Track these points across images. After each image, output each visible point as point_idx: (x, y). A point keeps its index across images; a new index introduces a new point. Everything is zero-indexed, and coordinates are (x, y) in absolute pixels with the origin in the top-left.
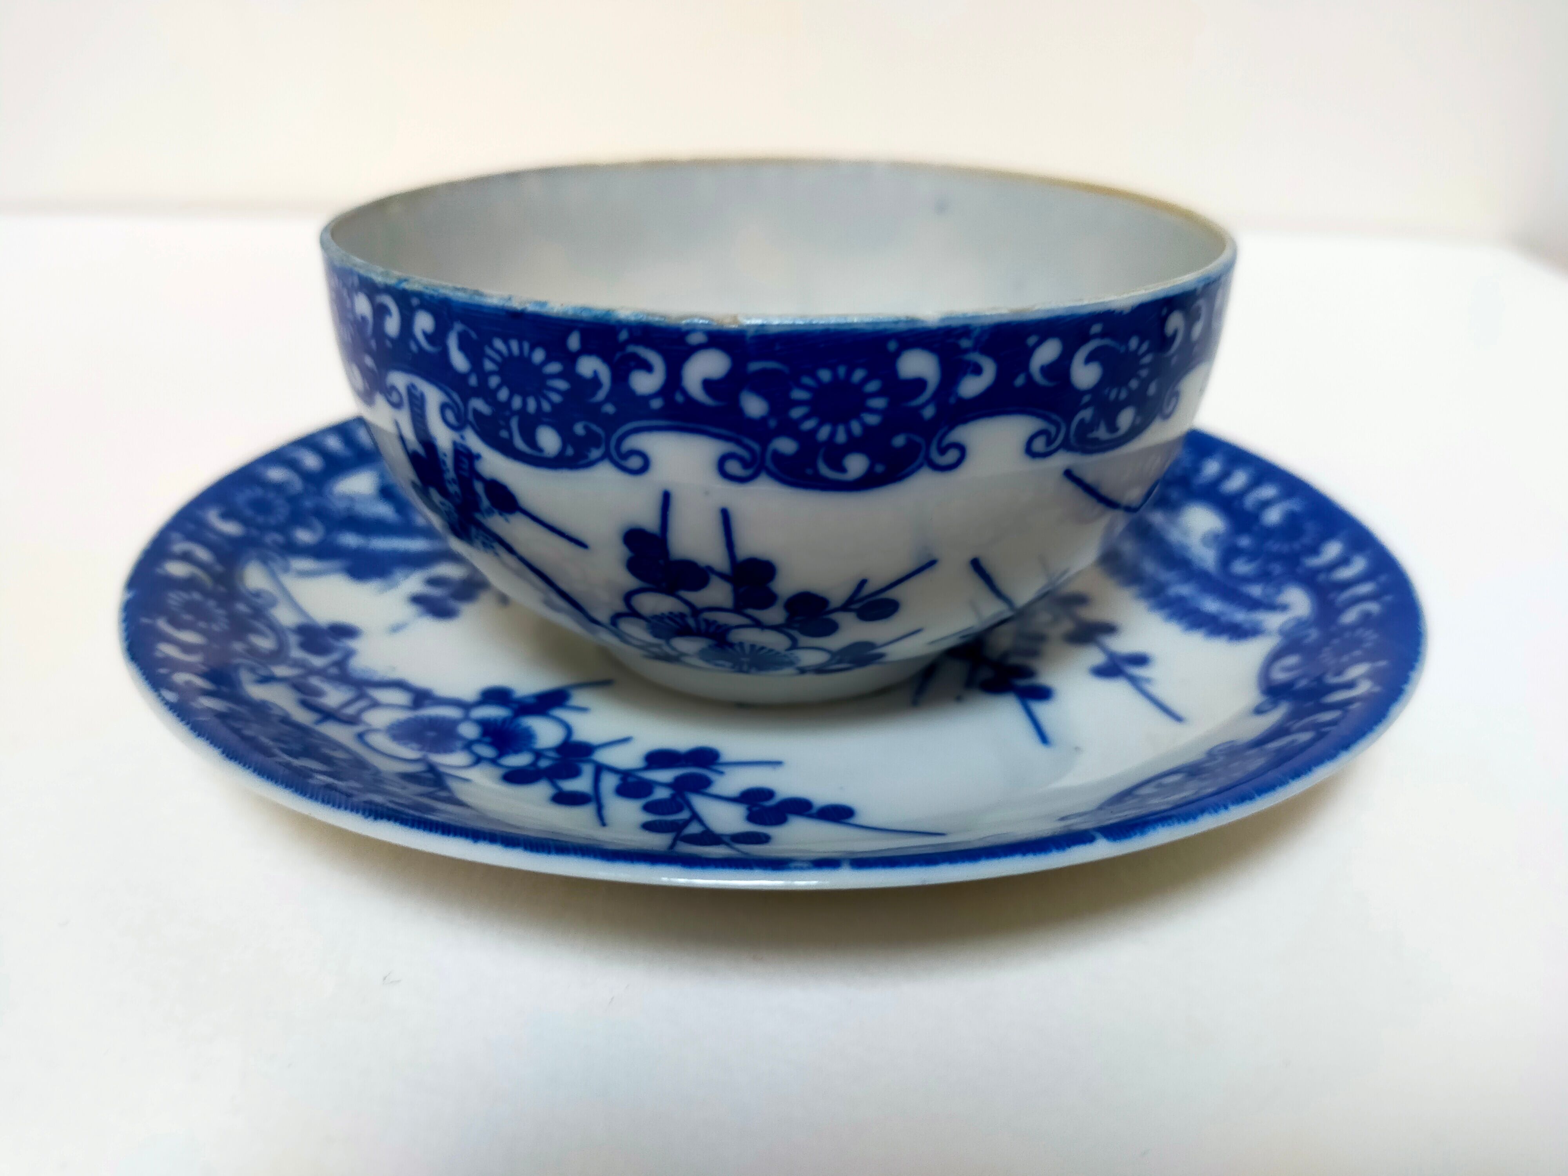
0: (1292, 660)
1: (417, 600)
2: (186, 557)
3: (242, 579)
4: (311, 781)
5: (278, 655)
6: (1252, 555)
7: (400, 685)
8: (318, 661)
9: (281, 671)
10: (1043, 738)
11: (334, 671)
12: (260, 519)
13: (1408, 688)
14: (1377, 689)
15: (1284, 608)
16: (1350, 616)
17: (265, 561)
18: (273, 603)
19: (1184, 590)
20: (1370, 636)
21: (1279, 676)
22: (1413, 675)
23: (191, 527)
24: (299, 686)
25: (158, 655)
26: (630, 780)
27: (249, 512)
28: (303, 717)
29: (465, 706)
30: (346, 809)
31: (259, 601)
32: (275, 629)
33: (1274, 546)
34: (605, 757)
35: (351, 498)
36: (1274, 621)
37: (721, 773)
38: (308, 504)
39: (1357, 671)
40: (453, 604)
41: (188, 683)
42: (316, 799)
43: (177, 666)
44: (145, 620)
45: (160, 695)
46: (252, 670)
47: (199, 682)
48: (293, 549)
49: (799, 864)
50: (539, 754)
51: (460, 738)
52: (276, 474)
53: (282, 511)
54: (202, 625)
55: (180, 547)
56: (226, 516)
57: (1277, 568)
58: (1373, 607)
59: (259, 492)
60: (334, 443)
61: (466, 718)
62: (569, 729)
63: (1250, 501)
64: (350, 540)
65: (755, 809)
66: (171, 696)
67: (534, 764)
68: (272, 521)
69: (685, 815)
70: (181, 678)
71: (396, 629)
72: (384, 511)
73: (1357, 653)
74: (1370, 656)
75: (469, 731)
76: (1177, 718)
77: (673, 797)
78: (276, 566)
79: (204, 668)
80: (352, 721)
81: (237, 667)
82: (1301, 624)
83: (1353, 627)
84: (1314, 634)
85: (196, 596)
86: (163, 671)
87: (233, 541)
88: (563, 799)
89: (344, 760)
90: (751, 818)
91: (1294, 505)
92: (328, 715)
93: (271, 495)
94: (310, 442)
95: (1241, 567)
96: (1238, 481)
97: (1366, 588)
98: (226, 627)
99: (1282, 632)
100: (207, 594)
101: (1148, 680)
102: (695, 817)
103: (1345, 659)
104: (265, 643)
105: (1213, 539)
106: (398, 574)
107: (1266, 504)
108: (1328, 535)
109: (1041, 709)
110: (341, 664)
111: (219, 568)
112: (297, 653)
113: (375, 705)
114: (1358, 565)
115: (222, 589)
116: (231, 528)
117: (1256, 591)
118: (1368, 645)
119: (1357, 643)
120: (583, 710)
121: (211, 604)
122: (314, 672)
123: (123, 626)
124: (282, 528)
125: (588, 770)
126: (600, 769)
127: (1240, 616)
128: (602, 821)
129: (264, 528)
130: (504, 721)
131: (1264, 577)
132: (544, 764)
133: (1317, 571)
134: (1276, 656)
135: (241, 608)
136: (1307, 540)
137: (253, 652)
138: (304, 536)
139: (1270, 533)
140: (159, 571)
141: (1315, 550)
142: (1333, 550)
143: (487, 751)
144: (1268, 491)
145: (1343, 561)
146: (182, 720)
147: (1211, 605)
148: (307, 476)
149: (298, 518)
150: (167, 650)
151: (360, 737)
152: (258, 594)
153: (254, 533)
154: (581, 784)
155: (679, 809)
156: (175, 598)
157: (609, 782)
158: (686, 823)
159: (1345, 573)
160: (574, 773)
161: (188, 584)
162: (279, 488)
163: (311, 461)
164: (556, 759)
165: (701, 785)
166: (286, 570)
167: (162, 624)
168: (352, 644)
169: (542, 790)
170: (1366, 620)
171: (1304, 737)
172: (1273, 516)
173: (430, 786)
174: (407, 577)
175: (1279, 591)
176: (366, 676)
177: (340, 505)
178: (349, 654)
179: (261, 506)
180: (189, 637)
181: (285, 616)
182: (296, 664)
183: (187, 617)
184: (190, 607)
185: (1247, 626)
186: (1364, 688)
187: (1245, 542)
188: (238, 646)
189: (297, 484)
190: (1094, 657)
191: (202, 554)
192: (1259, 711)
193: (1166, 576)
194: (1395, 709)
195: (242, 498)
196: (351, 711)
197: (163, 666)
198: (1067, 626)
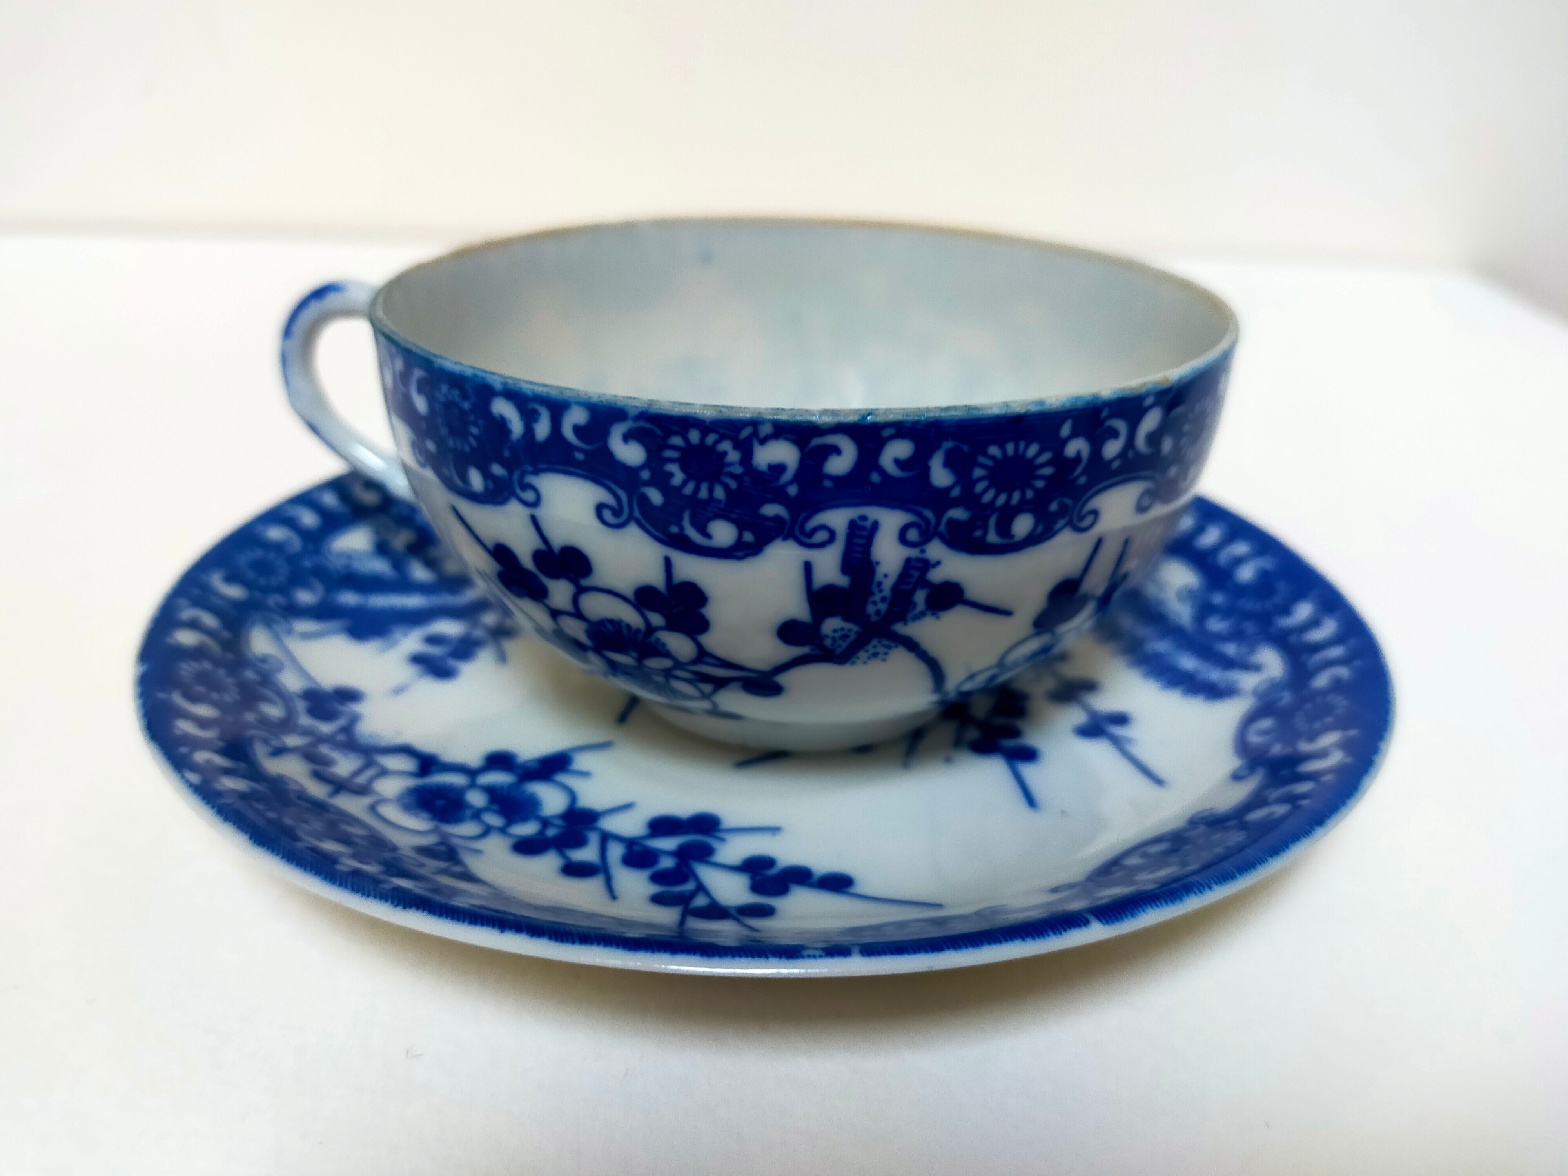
0: (1266, 723)
1: (418, 659)
2: (194, 625)
3: (248, 642)
4: (339, 867)
5: (287, 724)
6: (1226, 613)
7: (406, 750)
8: (326, 728)
9: (292, 741)
10: (1031, 801)
11: (341, 737)
12: (262, 581)
13: (1377, 759)
14: (1349, 760)
15: (1257, 668)
16: (1321, 681)
17: (268, 624)
18: (280, 668)
19: (1161, 646)
20: (1341, 703)
21: (1254, 739)
22: (1382, 745)
23: (196, 592)
24: (310, 756)
25: (178, 732)
26: (636, 848)
27: (251, 575)
28: (317, 790)
29: (471, 773)
30: (375, 897)
31: (265, 666)
32: (283, 696)
33: (1248, 604)
34: (610, 824)
35: (349, 556)
36: (1249, 681)
37: (723, 840)
38: (307, 563)
39: (1329, 739)
40: (452, 663)
41: (208, 762)
42: (346, 887)
43: (197, 744)
44: (161, 695)
45: (183, 777)
46: (266, 742)
47: (220, 761)
48: (294, 611)
49: (811, 952)
50: (545, 823)
51: (469, 806)
52: (276, 533)
53: (283, 572)
54: (215, 696)
55: (188, 613)
56: (230, 579)
57: (1250, 627)
58: (1343, 672)
59: (259, 553)
60: (330, 500)
61: (473, 785)
62: (573, 796)
63: (1223, 557)
64: (349, 598)
65: (758, 878)
66: (194, 778)
67: (541, 832)
68: (274, 581)
69: (690, 886)
70: (201, 757)
71: (399, 690)
72: (380, 567)
73: (1329, 720)
74: (1341, 724)
75: (476, 799)
76: (1158, 781)
77: (678, 867)
78: (280, 628)
79: (221, 744)
80: (363, 791)
81: (250, 740)
82: (1274, 687)
83: (1324, 692)
84: (1286, 698)
85: (207, 665)
86: (183, 750)
87: (238, 605)
88: (574, 870)
89: (362, 837)
90: (756, 888)
91: (1266, 563)
92: (340, 786)
93: (272, 556)
94: (305, 499)
95: (1216, 625)
96: (1211, 536)
97: (1336, 652)
98: (238, 698)
99: (1256, 693)
100: (216, 663)
101: (1129, 740)
102: (701, 888)
103: (1317, 725)
104: (274, 711)
105: (1188, 594)
106: (397, 633)
107: (1239, 561)
108: (1299, 595)
109: (1028, 771)
110: (348, 730)
111: (226, 634)
112: (305, 720)
113: (384, 772)
114: (1328, 629)
115: (230, 656)
116: (234, 592)
117: (1230, 649)
118: (1339, 711)
119: (1329, 709)
120: (585, 774)
121: (221, 672)
122: (323, 739)
123: (140, 701)
124: (284, 590)
125: (594, 839)
126: (606, 838)
127: (1215, 675)
128: (612, 894)
129: (266, 590)
130: (511, 787)
131: (1237, 635)
132: (551, 832)
133: (1290, 631)
134: (1250, 719)
135: (250, 675)
136: (1278, 599)
137: (264, 722)
138: (305, 597)
139: (1241, 591)
140: (170, 640)
141: (1286, 610)
142: (1303, 611)
143: (494, 820)
144: (1240, 548)
145: (1314, 623)
146: (208, 803)
147: (1188, 663)
148: (305, 534)
149: (298, 579)
150: (185, 727)
151: (373, 809)
152: (264, 660)
153: (257, 594)
154: (587, 854)
155: (684, 880)
156: (187, 669)
157: (616, 852)
158: (693, 895)
159: (1317, 635)
160: (580, 842)
161: (197, 653)
162: (278, 547)
163: (308, 519)
164: (562, 827)
165: (704, 854)
166: (290, 632)
167: (178, 699)
168: (358, 708)
169: (550, 862)
170: (1337, 685)
171: (1281, 810)
172: (1246, 574)
173: (444, 860)
174: (405, 635)
175: (1252, 651)
176: (373, 742)
177: (338, 564)
178: (355, 719)
179: (262, 568)
180: (203, 711)
181: (291, 682)
182: (306, 732)
183: (200, 689)
184: (202, 678)
185: (1222, 685)
186: (1336, 758)
187: (1218, 598)
188: (250, 717)
189: (296, 544)
190: (1075, 716)
191: (209, 620)
192: (1237, 777)
193: (1143, 631)
194: (1366, 781)
195: (244, 558)
196: (361, 780)
197: (184, 745)
198: (1049, 684)
